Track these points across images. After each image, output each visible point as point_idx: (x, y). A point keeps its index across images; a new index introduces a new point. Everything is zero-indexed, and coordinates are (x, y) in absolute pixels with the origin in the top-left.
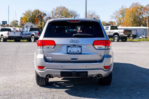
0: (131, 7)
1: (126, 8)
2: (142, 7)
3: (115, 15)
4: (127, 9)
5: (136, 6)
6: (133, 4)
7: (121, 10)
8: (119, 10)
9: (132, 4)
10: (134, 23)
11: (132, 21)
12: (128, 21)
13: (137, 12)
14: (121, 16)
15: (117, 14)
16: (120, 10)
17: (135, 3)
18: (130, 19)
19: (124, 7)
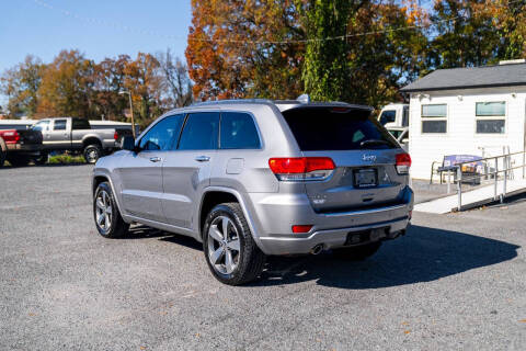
0: (57, 61)
1: (40, 65)
2: (90, 64)
3: (7, 83)
4: (44, 67)
5: (72, 60)
6: (63, 53)
7: (26, 68)
8: (18, 70)
9: (62, 55)
10: (70, 108)
11: (64, 102)
12: (53, 104)
13: (78, 77)
14: (24, 87)
15: (11, 81)
16: (22, 70)
17: (69, 52)
18: (60, 98)
19: (34, 62)
